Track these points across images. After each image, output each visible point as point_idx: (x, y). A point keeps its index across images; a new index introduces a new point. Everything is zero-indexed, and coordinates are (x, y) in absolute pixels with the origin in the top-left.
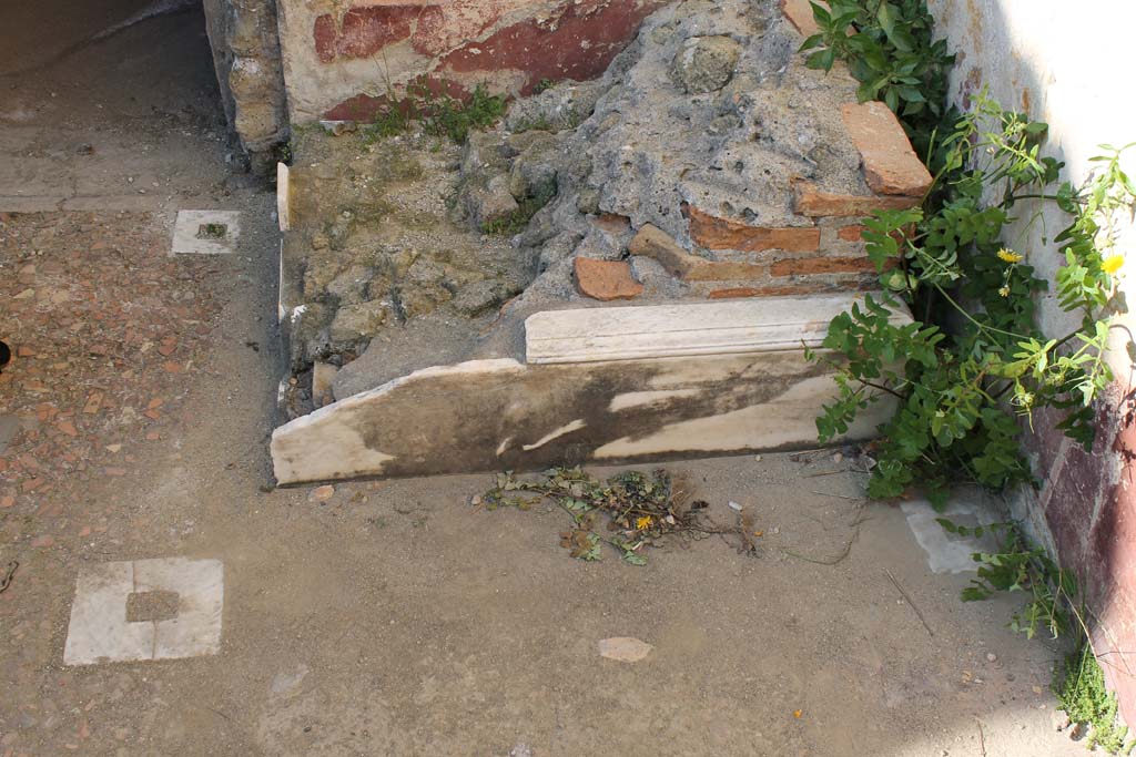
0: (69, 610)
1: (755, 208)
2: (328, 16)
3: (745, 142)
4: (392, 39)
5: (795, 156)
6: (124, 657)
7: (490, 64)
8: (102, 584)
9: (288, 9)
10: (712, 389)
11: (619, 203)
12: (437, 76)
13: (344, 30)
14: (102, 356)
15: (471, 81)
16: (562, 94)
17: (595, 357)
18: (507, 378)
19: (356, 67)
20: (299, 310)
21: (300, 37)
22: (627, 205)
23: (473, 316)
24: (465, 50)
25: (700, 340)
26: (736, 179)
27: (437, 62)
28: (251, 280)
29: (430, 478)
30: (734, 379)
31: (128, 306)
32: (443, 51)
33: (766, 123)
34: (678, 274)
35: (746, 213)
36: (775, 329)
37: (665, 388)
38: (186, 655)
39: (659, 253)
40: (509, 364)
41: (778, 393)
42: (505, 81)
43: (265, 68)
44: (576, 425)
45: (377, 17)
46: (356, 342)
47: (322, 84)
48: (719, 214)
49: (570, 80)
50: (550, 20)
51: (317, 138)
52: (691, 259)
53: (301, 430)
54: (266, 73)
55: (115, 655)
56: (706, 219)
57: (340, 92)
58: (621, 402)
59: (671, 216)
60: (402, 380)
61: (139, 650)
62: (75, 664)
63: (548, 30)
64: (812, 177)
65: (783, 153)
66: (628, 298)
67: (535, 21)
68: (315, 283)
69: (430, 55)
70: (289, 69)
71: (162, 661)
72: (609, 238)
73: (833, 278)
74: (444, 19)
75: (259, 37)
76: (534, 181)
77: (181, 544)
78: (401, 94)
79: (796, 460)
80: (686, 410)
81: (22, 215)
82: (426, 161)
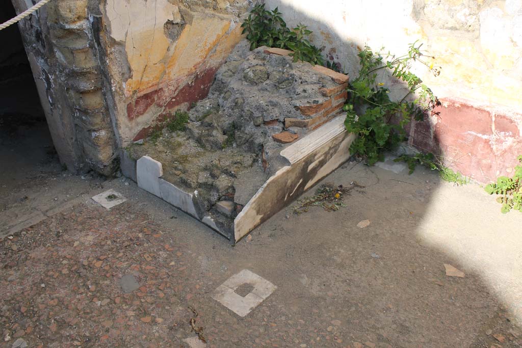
0: (223, 306)
1: (317, 100)
2: (130, 103)
3: (299, 85)
4: (150, 104)
5: (315, 83)
6: (256, 305)
7: (177, 103)
8: (222, 295)
9: (118, 105)
10: (326, 154)
11: (275, 116)
12: (164, 113)
13: (136, 106)
14: (129, 245)
15: (173, 111)
16: (206, 103)
17: (304, 156)
18: (288, 172)
19: (141, 119)
20: (196, 192)
21: (122, 114)
22: (277, 115)
23: (252, 167)
24: (171, 101)
25: (322, 140)
26: (306, 94)
27: (164, 108)
28: (145, 203)
29: (271, 218)
30: (330, 148)
31: (117, 229)
32: (165, 103)
33: (303, 78)
34: (305, 126)
35: (315, 102)
36: (334, 130)
37: (318, 158)
38: (271, 293)
39: (295, 124)
40: (286, 168)
41: (338, 148)
42: (183, 107)
43: (107, 132)
44: (301, 181)
45: (145, 98)
46: (227, 189)
47: (130, 129)
48: (308, 105)
49: (200, 100)
50: (192, 83)
51: (136, 148)
52: (307, 120)
53: (243, 217)
54: (108, 133)
55: (253, 306)
56: (306, 108)
57: (136, 130)
58: (310, 167)
59: (292, 112)
60: (265, 185)
61: (257, 301)
62: (246, 315)
63: (192, 86)
64: (323, 87)
65: (311, 84)
66: (296, 139)
67: (188, 84)
68: (194, 182)
69: (161, 106)
70: (120, 127)
71: (266, 299)
72: (277, 127)
73: (334, 113)
74: (164, 92)
75: (104, 121)
76: (225, 128)
77: (229, 272)
78: (154, 124)
79: (343, 168)
80: (322, 163)
81: (35, 225)
82: (180, 140)
